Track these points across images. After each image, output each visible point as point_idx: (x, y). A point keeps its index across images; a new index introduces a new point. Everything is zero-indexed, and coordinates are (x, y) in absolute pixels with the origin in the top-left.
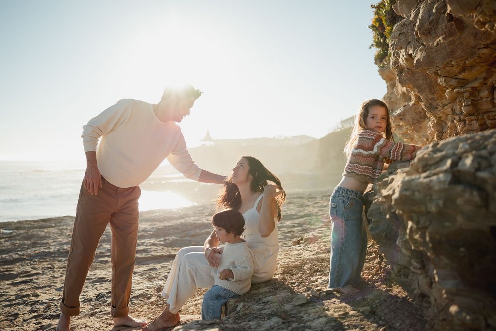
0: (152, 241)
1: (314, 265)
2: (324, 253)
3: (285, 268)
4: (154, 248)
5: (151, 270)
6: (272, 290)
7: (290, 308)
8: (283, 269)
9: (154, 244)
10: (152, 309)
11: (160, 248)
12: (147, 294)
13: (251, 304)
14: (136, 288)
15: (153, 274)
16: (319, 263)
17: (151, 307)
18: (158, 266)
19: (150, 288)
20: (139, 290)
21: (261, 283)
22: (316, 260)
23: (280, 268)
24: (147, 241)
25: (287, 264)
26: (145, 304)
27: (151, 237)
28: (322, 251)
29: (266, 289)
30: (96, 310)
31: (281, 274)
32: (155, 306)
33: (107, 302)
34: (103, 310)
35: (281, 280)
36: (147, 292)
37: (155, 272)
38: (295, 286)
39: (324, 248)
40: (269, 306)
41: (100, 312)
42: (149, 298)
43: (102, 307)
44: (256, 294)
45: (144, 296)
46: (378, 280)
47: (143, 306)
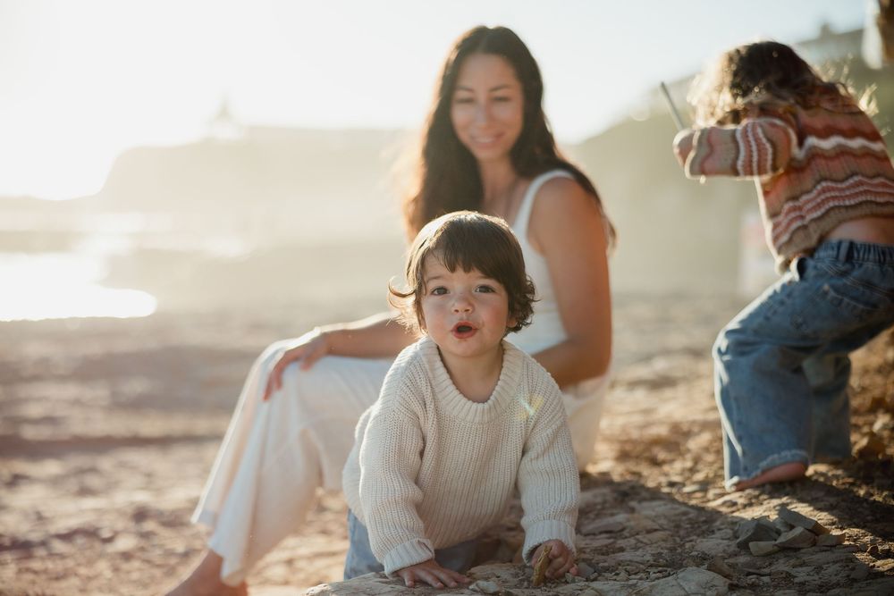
4: (80, 413)
5: (82, 472)
9: (78, 403)
12: (100, 530)
17: (126, 567)
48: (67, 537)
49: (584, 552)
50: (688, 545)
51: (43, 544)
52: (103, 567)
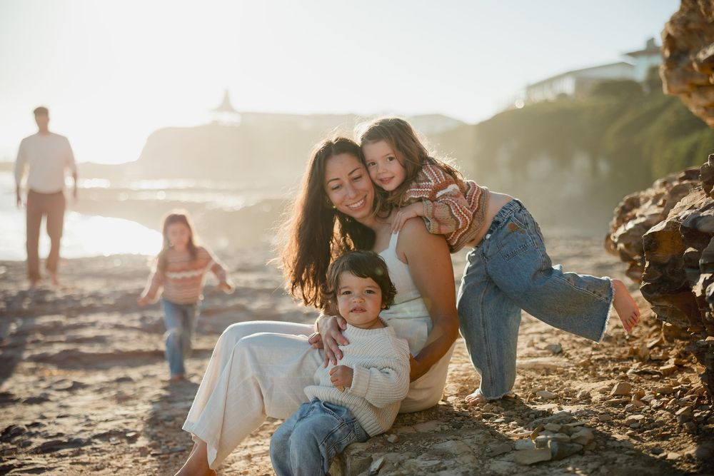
0: (114, 319)
1: (530, 380)
2: (544, 355)
3: (464, 382)
4: (120, 334)
5: (120, 380)
6: (446, 428)
7: (506, 468)
8: (459, 385)
9: (118, 327)
10: (144, 464)
11: (133, 335)
12: (126, 431)
13: (406, 456)
14: (99, 418)
15: (127, 389)
16: (540, 377)
17: (143, 460)
18: (134, 373)
19: (132, 417)
20: (107, 421)
21: (417, 412)
22: (531, 369)
23: (450, 382)
24: (102, 318)
25: (465, 375)
26: (124, 453)
27: (110, 310)
28: (539, 352)
29: (431, 426)
30: (11, 462)
31: (457, 395)
32: (149, 457)
33: (34, 446)
34: (27, 462)
35: (459, 407)
36: (126, 427)
37: (131, 386)
38: (501, 423)
39: (543, 345)
40: (453, 462)
41: (20, 466)
42: (132, 440)
43: (22, 456)
44: (409, 435)
45: (121, 434)
46: (706, 418)
47: (120, 456)
48: (105, 437)
49: (421, 470)
50: (486, 466)
51: (89, 442)
52: (127, 459)
